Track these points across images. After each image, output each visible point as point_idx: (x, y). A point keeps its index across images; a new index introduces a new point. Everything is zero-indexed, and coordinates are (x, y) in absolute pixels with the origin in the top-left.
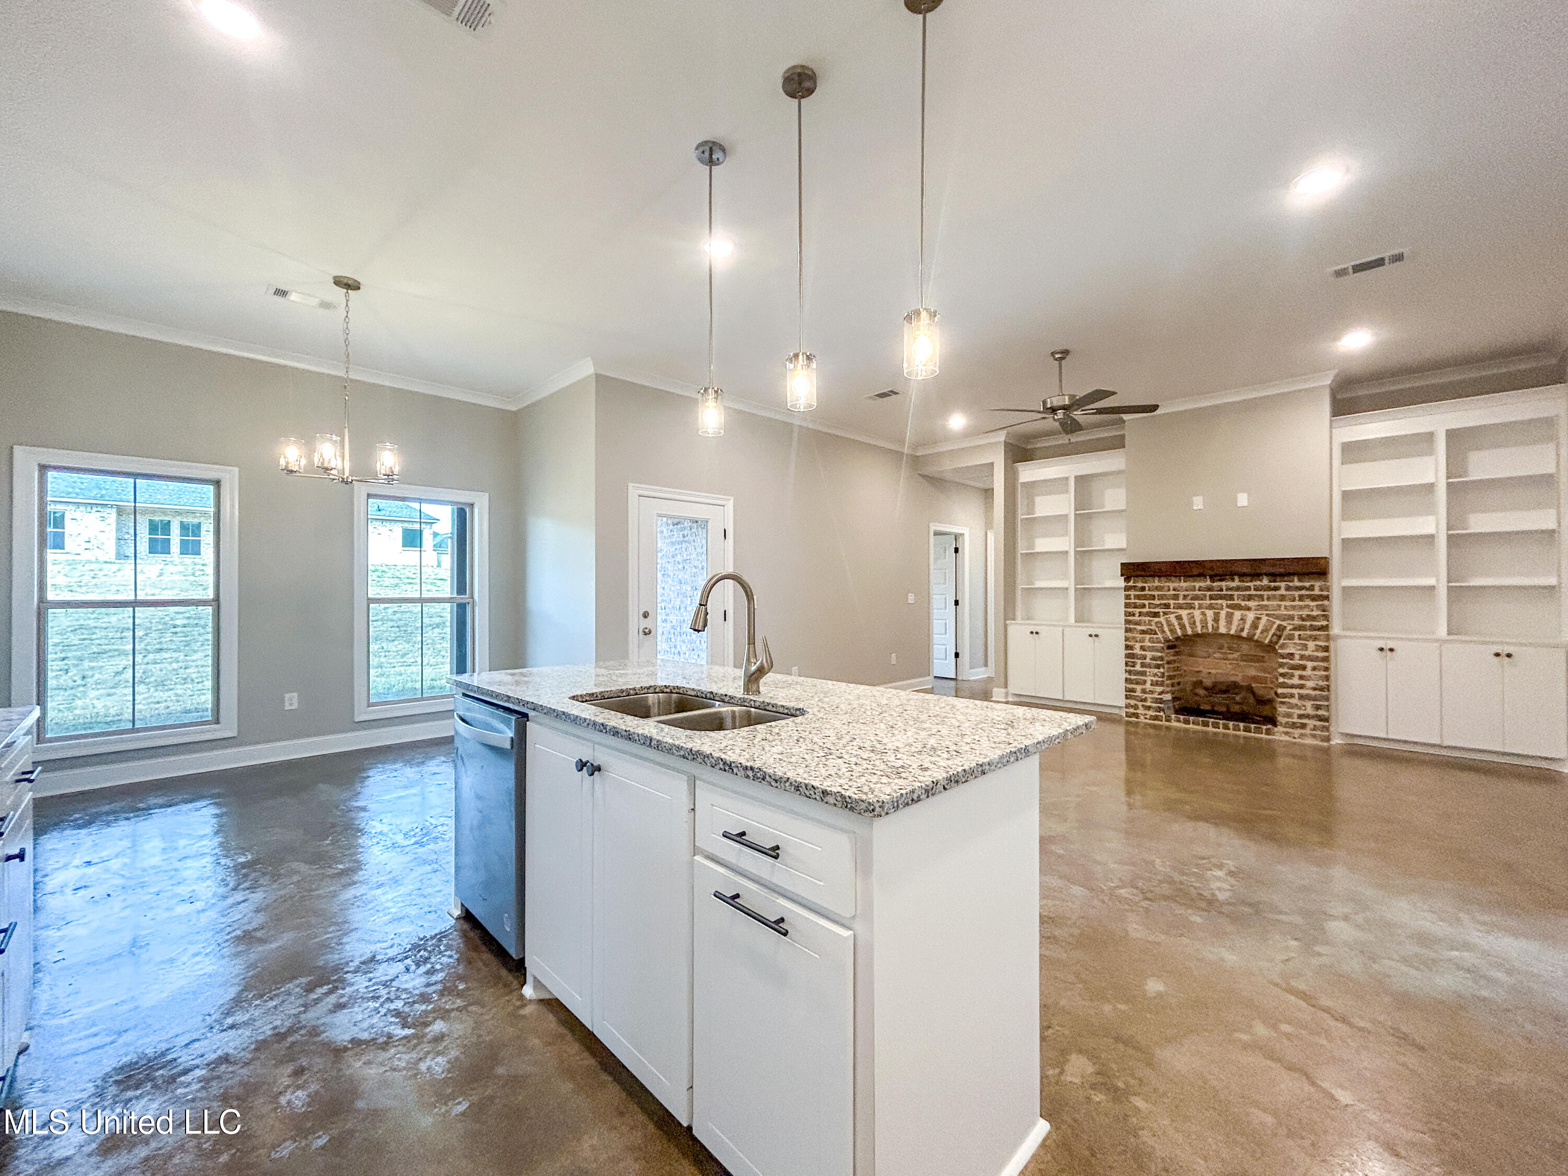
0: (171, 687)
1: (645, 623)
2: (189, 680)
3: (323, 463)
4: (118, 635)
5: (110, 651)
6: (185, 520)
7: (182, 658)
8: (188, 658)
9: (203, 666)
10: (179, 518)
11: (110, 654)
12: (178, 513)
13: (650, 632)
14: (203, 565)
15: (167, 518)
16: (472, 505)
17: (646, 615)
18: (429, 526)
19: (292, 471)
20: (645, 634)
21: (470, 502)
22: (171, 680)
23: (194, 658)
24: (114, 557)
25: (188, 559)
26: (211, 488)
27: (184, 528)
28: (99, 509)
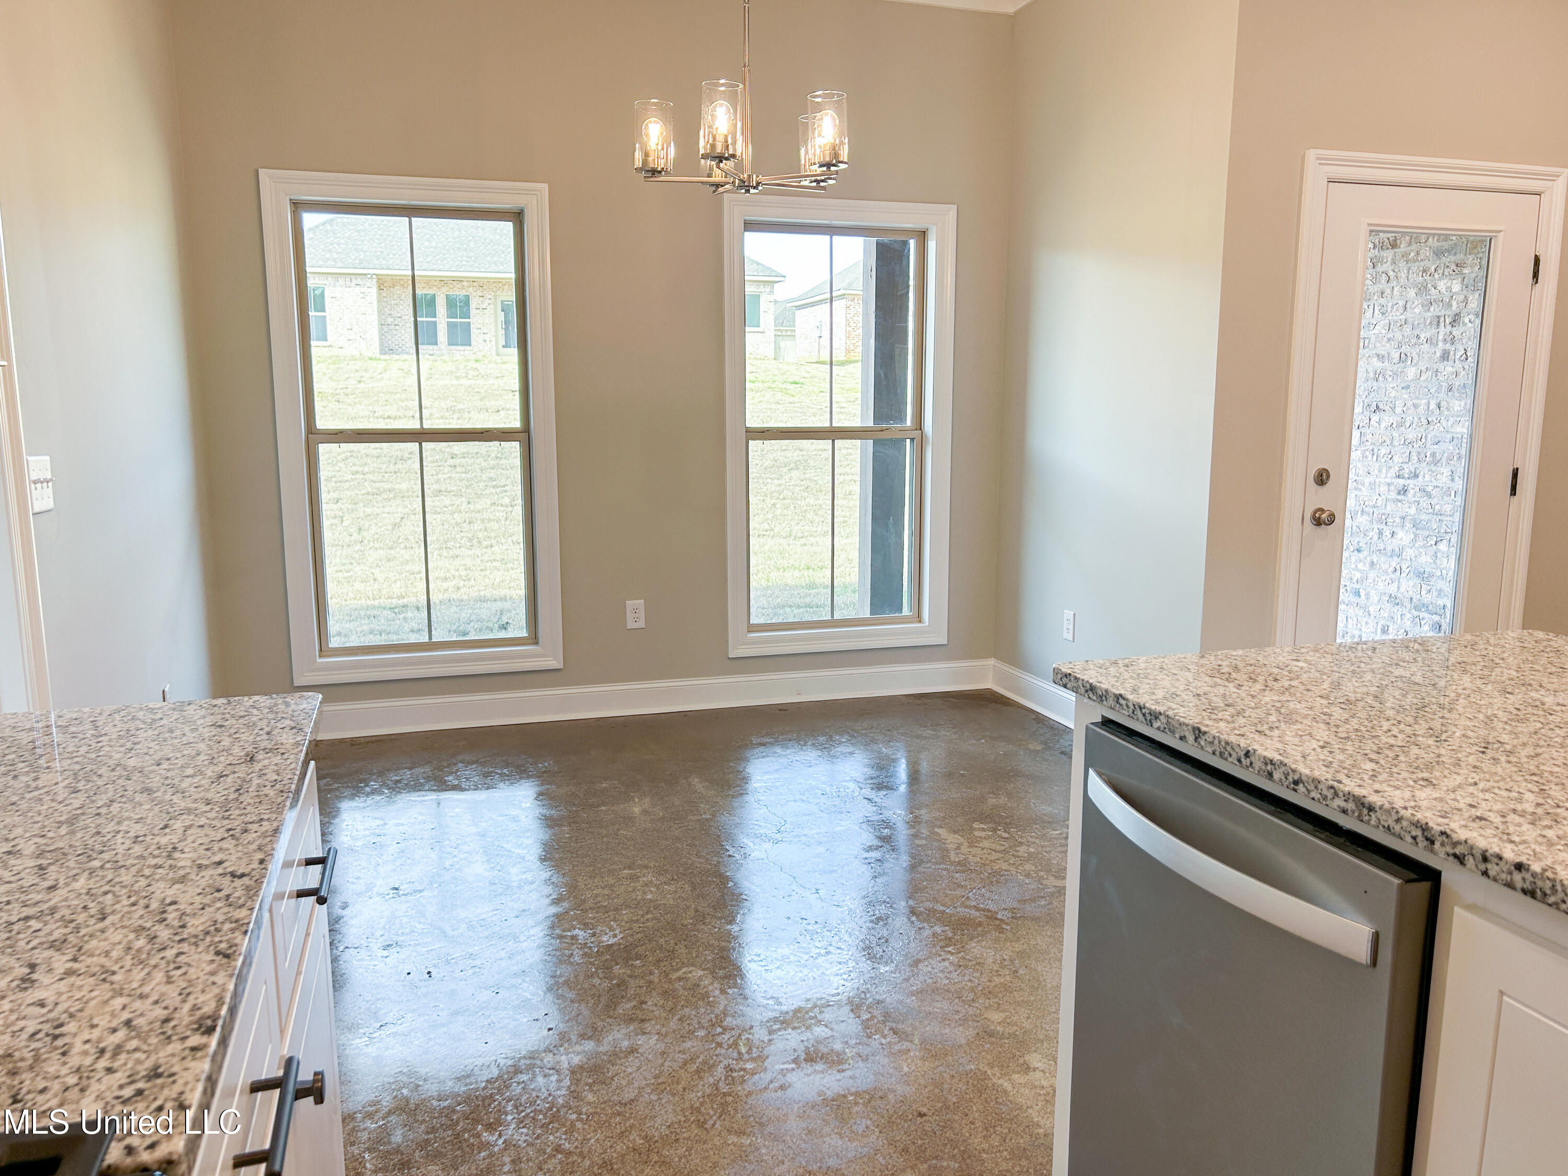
0: (457, 552)
1: (1321, 498)
2: (475, 541)
3: (713, 146)
4: (392, 468)
5: (385, 491)
6: (451, 293)
7: (464, 506)
8: (472, 507)
9: (490, 520)
10: (444, 290)
11: (384, 496)
12: (443, 281)
13: (1331, 520)
14: (477, 361)
15: (431, 292)
16: (922, 235)
17: (1322, 478)
18: (768, 289)
19: (654, 172)
20: (1318, 522)
21: (920, 226)
22: (456, 541)
23: (478, 507)
24: (378, 350)
25: (460, 352)
26: (507, 228)
27: (451, 303)
28: (359, 281)
